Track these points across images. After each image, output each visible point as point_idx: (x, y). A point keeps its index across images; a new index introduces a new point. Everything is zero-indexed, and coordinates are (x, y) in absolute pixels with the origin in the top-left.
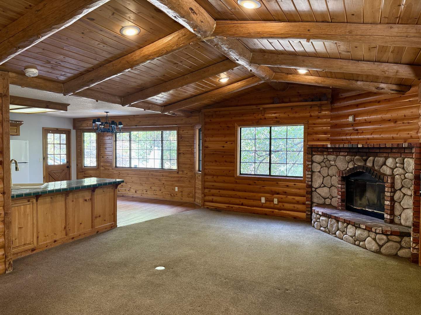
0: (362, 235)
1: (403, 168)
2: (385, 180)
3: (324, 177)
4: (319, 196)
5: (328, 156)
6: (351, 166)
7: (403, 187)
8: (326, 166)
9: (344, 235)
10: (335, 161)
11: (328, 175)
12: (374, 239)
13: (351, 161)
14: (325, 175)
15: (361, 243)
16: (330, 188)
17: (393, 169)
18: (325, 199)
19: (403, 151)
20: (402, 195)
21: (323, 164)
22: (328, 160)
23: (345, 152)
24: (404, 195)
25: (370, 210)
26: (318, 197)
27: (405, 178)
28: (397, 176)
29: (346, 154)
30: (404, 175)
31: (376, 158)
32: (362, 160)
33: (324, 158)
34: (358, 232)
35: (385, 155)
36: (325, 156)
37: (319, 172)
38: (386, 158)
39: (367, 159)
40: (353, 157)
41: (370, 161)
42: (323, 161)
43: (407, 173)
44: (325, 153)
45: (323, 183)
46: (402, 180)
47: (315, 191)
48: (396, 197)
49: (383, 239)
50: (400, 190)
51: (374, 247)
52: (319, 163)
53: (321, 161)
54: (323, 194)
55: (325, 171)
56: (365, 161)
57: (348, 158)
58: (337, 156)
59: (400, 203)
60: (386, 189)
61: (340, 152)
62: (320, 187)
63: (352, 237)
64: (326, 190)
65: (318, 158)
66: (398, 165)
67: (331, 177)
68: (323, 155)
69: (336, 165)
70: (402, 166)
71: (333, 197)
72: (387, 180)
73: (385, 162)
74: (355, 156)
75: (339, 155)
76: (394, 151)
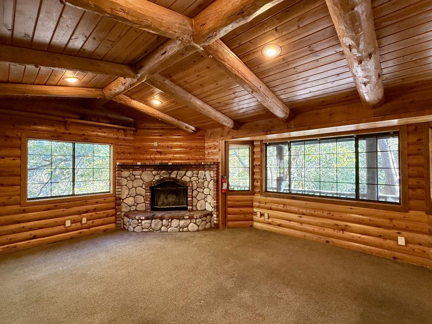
0: (186, 223)
1: (197, 177)
2: (188, 185)
3: (129, 189)
4: (126, 205)
5: (133, 172)
6: (157, 178)
7: (198, 187)
8: (131, 180)
9: (168, 229)
10: (141, 175)
11: (133, 187)
12: (195, 223)
13: (158, 174)
14: (131, 187)
15: (185, 229)
16: (134, 197)
17: (190, 178)
18: (130, 206)
19: (199, 167)
20: (197, 192)
21: (128, 178)
22: (133, 175)
23: (152, 168)
24: (199, 192)
25: (175, 207)
26: (125, 207)
27: (199, 182)
28: (194, 182)
29: (153, 169)
30: (198, 180)
31: (179, 172)
32: (168, 174)
33: (130, 174)
34: (182, 223)
35: (185, 169)
36: (131, 172)
37: (126, 185)
38: (187, 171)
39: (172, 173)
40: (159, 171)
41: (175, 173)
42: (129, 176)
43: (199, 179)
44: (131, 170)
45: (128, 194)
46: (197, 184)
47: (123, 202)
48: (194, 194)
49: (200, 221)
50: (196, 190)
51: (196, 228)
52: (126, 178)
53: (128, 176)
54: (130, 203)
55: (130, 185)
56: (170, 174)
57: (154, 172)
58: (143, 171)
59: (196, 197)
60: (189, 191)
61: (145, 168)
62: (126, 198)
63: (177, 227)
64: (131, 199)
65: (126, 173)
66: (195, 175)
67: (136, 188)
68: (130, 171)
69: (141, 179)
70: (197, 175)
71: (138, 204)
72: (189, 185)
73: (185, 174)
74: (161, 171)
75: (146, 171)
76: (193, 167)
